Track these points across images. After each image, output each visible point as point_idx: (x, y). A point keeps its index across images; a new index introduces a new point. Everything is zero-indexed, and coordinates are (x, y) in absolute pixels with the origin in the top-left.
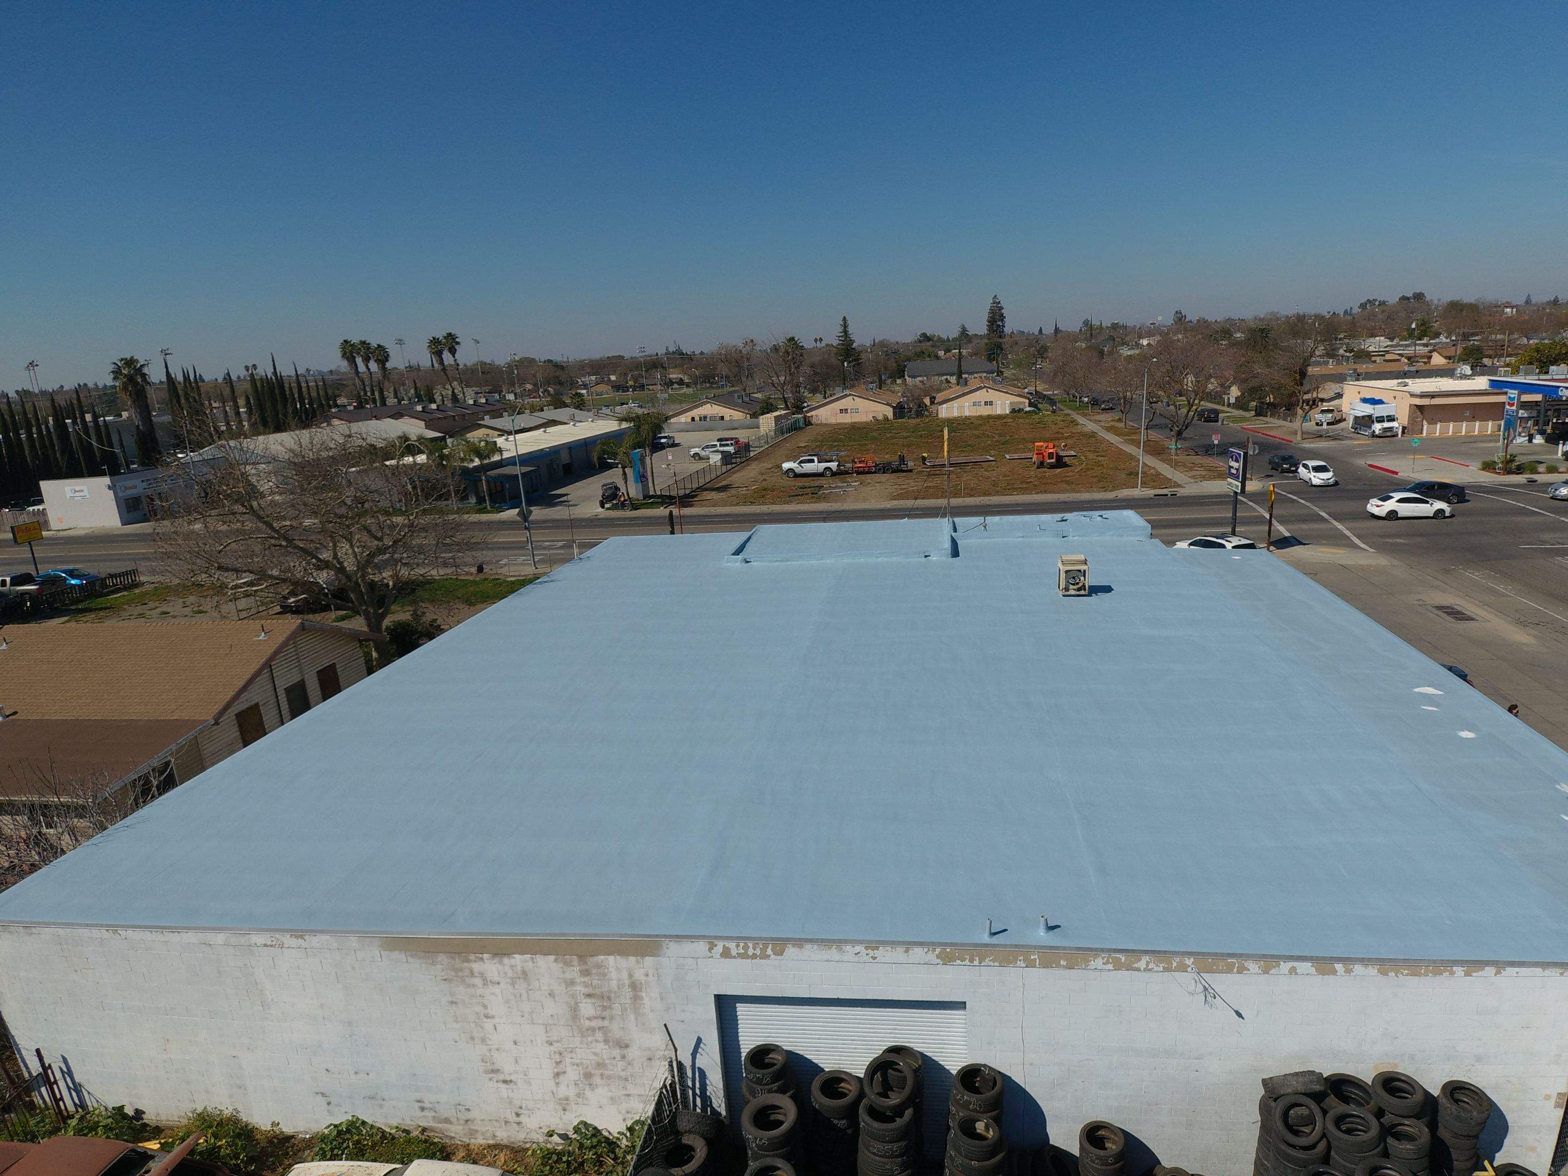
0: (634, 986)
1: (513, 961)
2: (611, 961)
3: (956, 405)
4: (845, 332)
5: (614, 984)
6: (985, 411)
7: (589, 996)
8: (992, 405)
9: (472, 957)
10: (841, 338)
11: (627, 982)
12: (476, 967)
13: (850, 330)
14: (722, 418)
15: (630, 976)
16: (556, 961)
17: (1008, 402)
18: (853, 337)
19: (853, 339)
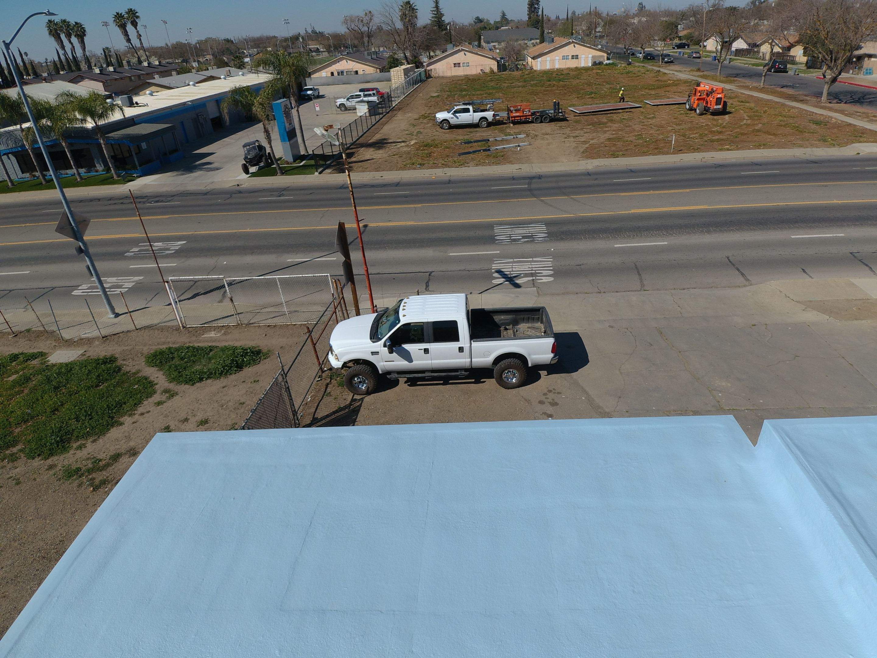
3: (548, 59)
4: (437, 6)
6: (572, 64)
8: (578, 58)
14: (356, 72)
17: (590, 56)
19: (443, 13)
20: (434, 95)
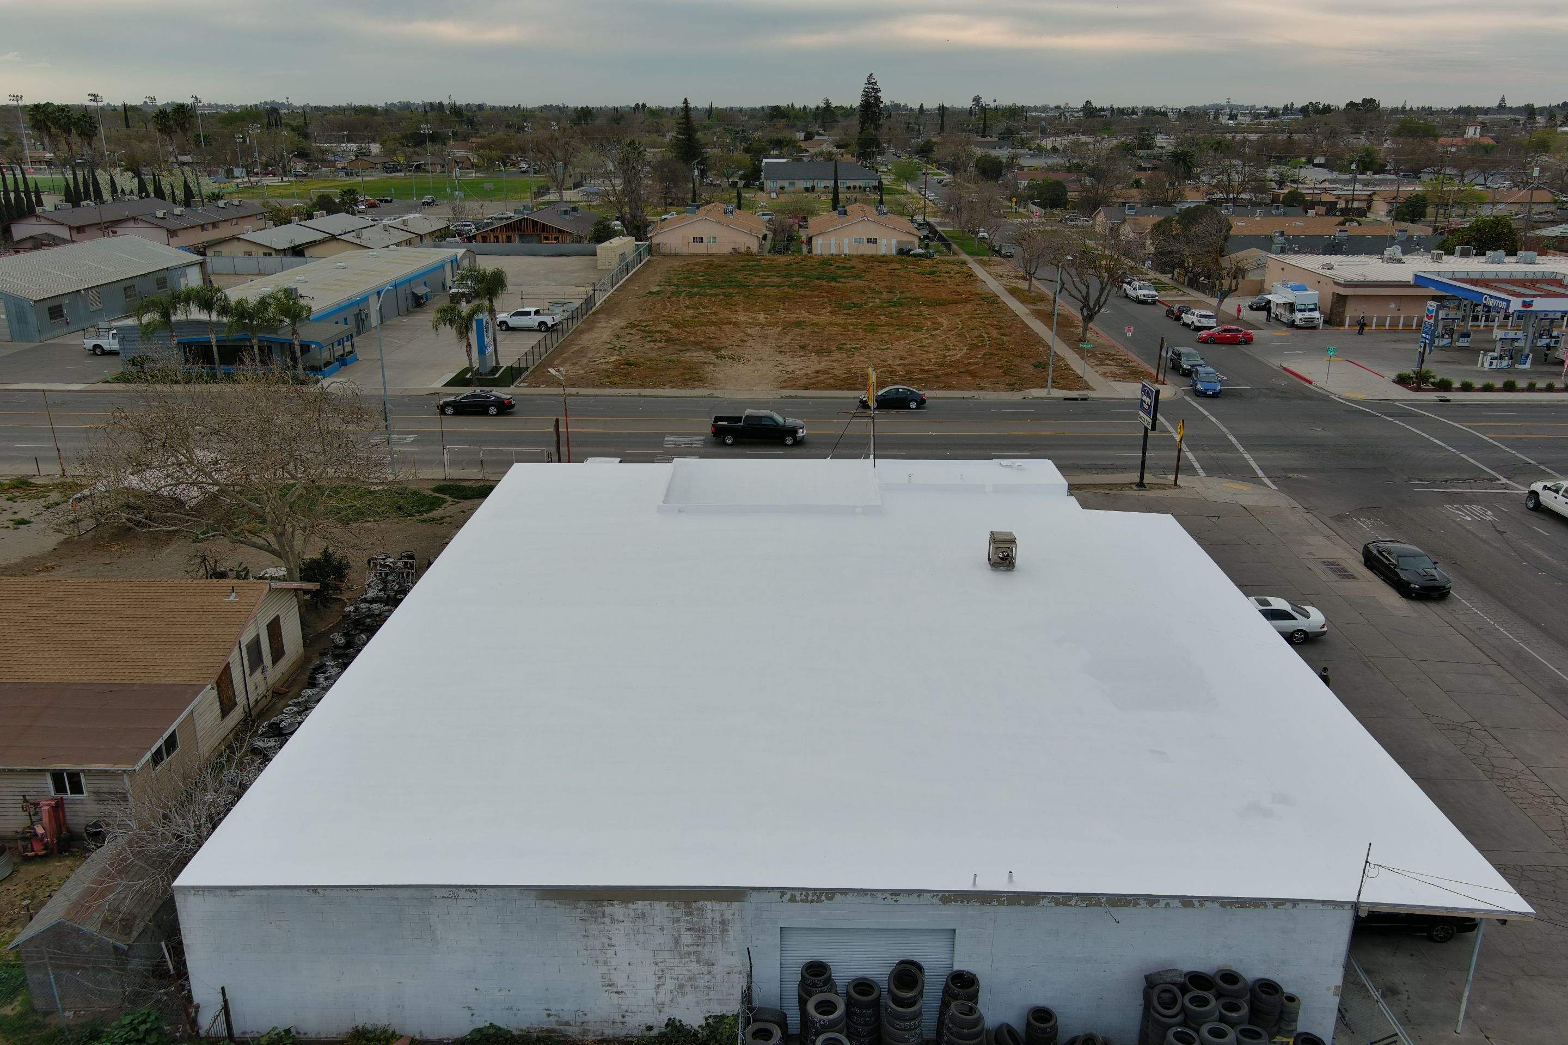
0: (724, 923)
1: (636, 906)
2: (709, 905)
3: (833, 240)
5: (709, 922)
6: (869, 250)
7: (689, 929)
8: (876, 243)
9: (605, 903)
10: (681, 126)
11: (718, 920)
12: (608, 910)
15: (722, 915)
16: (668, 905)
17: (894, 241)
20: (654, 290)
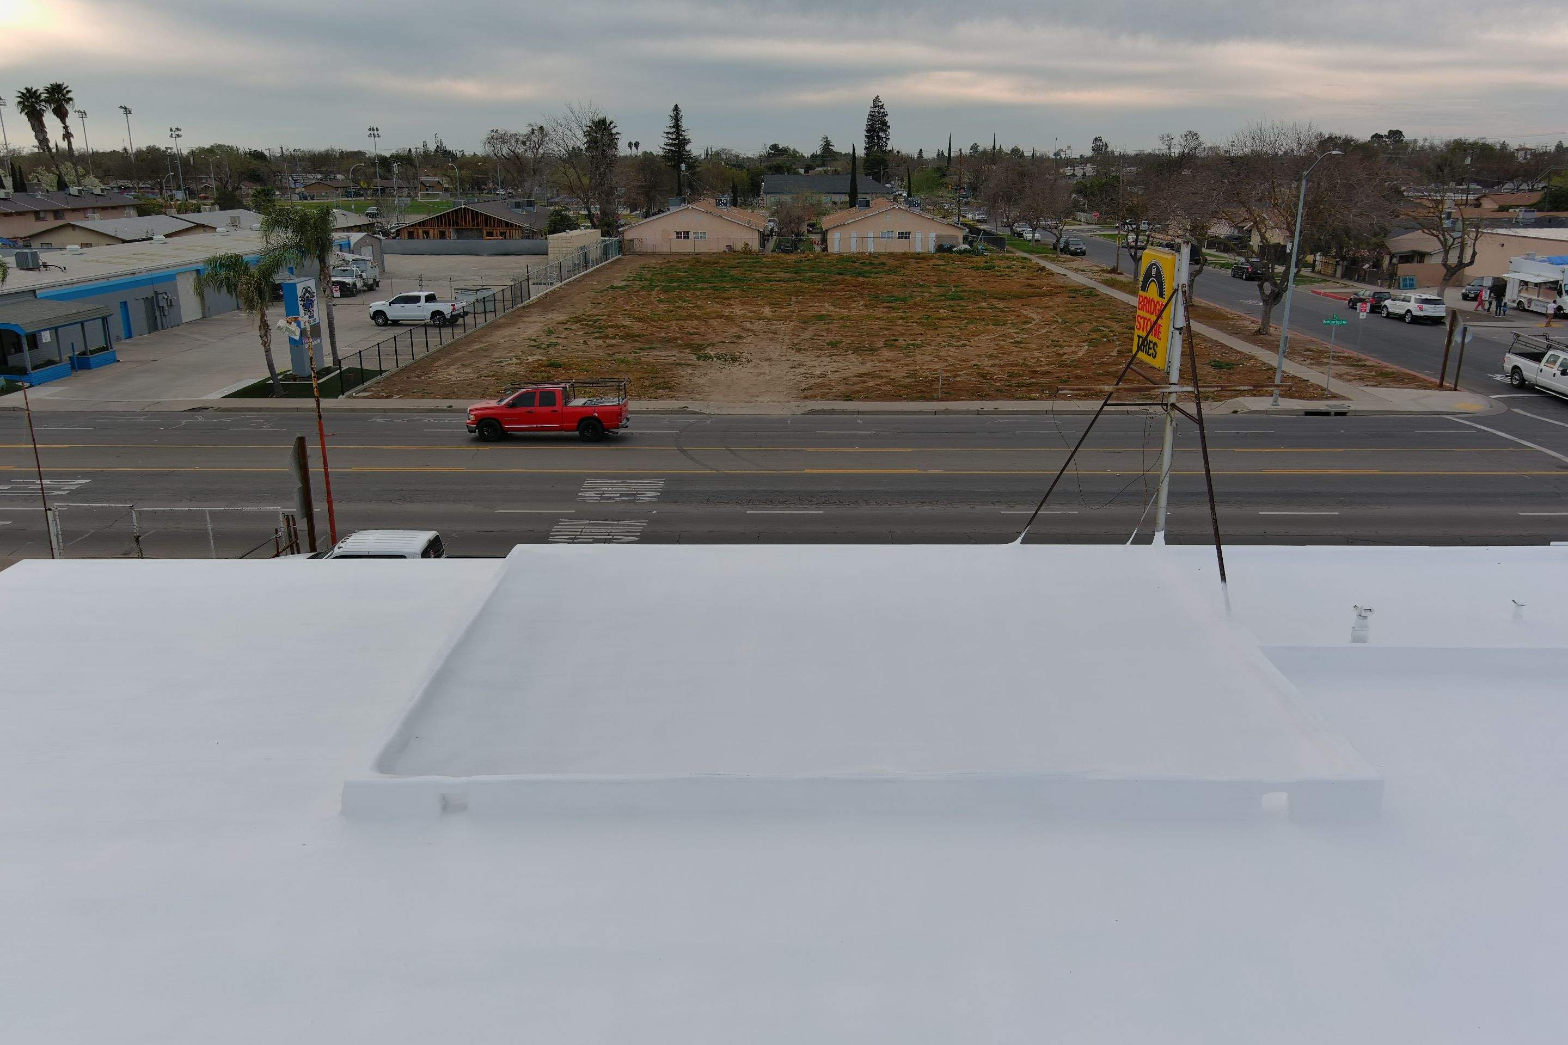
4: (677, 125)
6: (900, 247)
10: (670, 136)
13: (684, 124)
18: (688, 135)
19: (687, 137)
20: (619, 285)
